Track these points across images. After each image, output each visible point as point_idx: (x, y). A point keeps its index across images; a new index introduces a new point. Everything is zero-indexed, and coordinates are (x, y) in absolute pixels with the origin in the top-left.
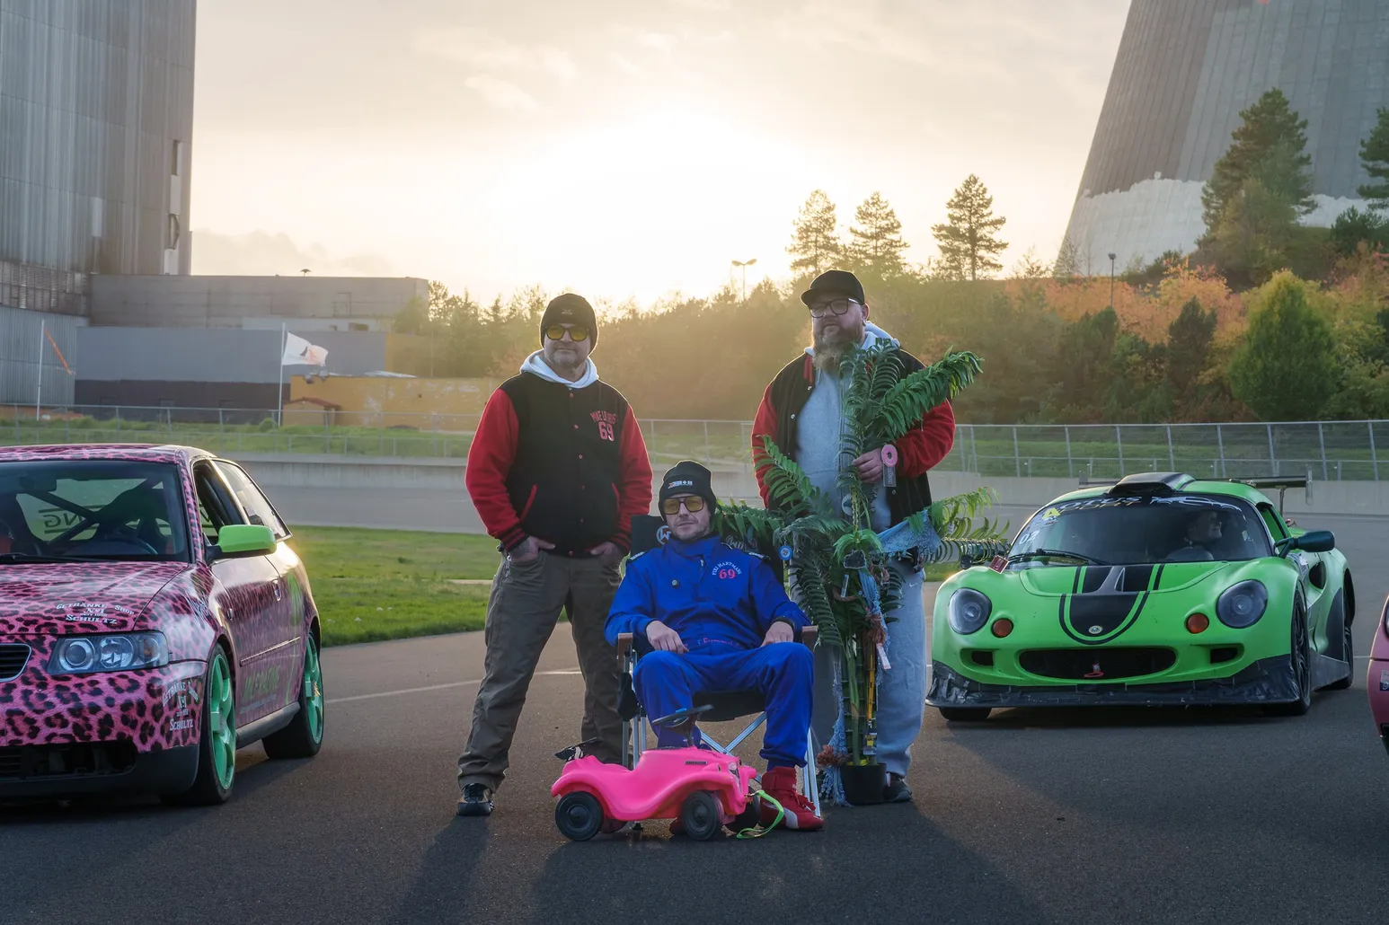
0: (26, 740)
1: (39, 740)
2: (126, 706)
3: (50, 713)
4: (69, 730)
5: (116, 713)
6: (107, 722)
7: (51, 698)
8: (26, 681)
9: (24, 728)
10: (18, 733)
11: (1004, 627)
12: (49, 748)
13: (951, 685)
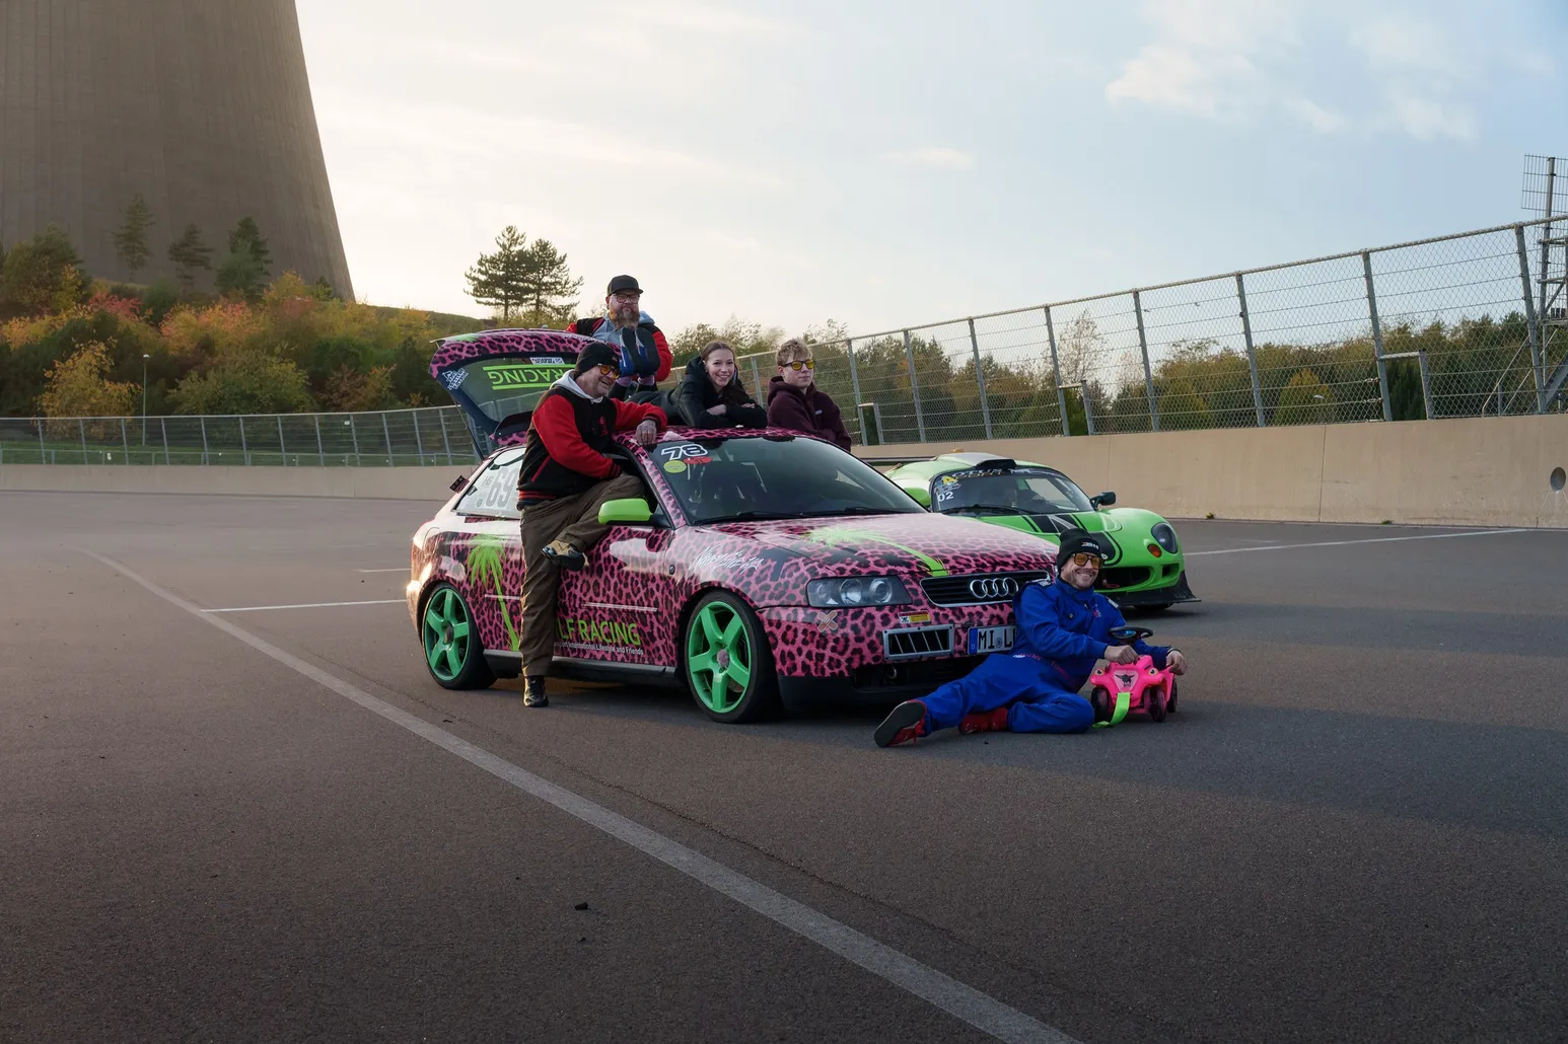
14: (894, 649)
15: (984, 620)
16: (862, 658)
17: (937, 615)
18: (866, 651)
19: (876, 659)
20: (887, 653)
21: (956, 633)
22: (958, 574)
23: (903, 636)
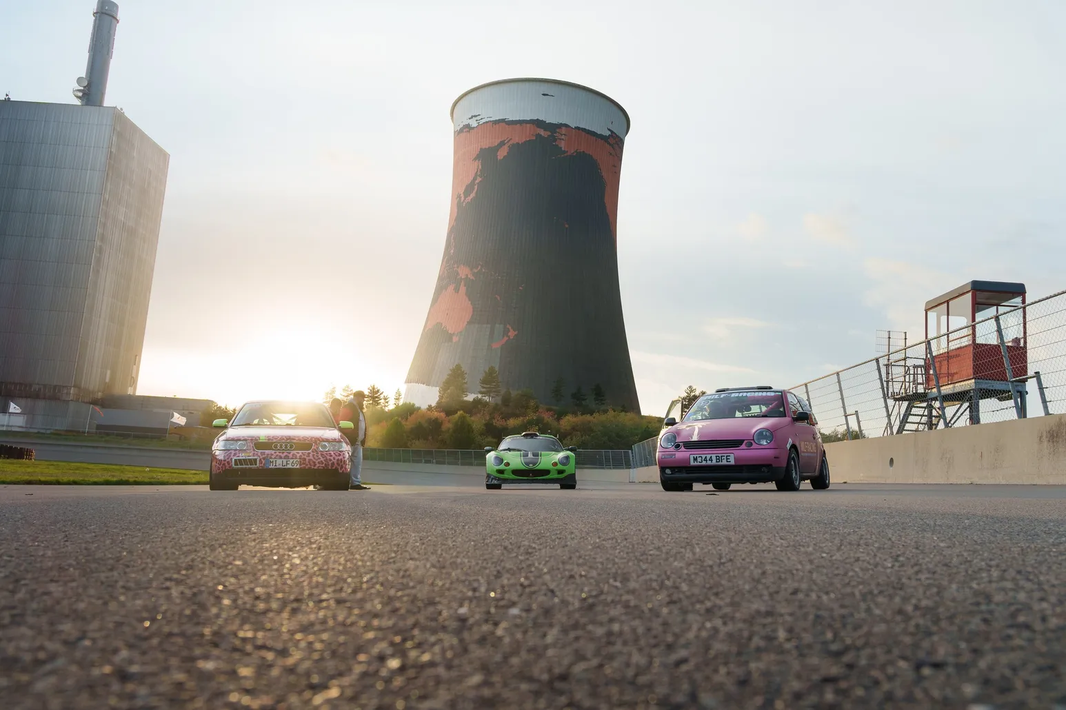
0: (313, 467)
1: (315, 468)
2: (338, 460)
3: (319, 460)
4: (323, 465)
5: (335, 461)
6: (333, 463)
7: (320, 457)
8: (313, 452)
9: (313, 464)
10: (310, 465)
11: (507, 464)
12: (318, 469)
13: (492, 479)
14: (236, 464)
15: (273, 457)
16: (225, 467)
17: (254, 454)
18: (226, 464)
19: (230, 467)
20: (233, 466)
21: (260, 460)
22: (270, 441)
23: (239, 460)
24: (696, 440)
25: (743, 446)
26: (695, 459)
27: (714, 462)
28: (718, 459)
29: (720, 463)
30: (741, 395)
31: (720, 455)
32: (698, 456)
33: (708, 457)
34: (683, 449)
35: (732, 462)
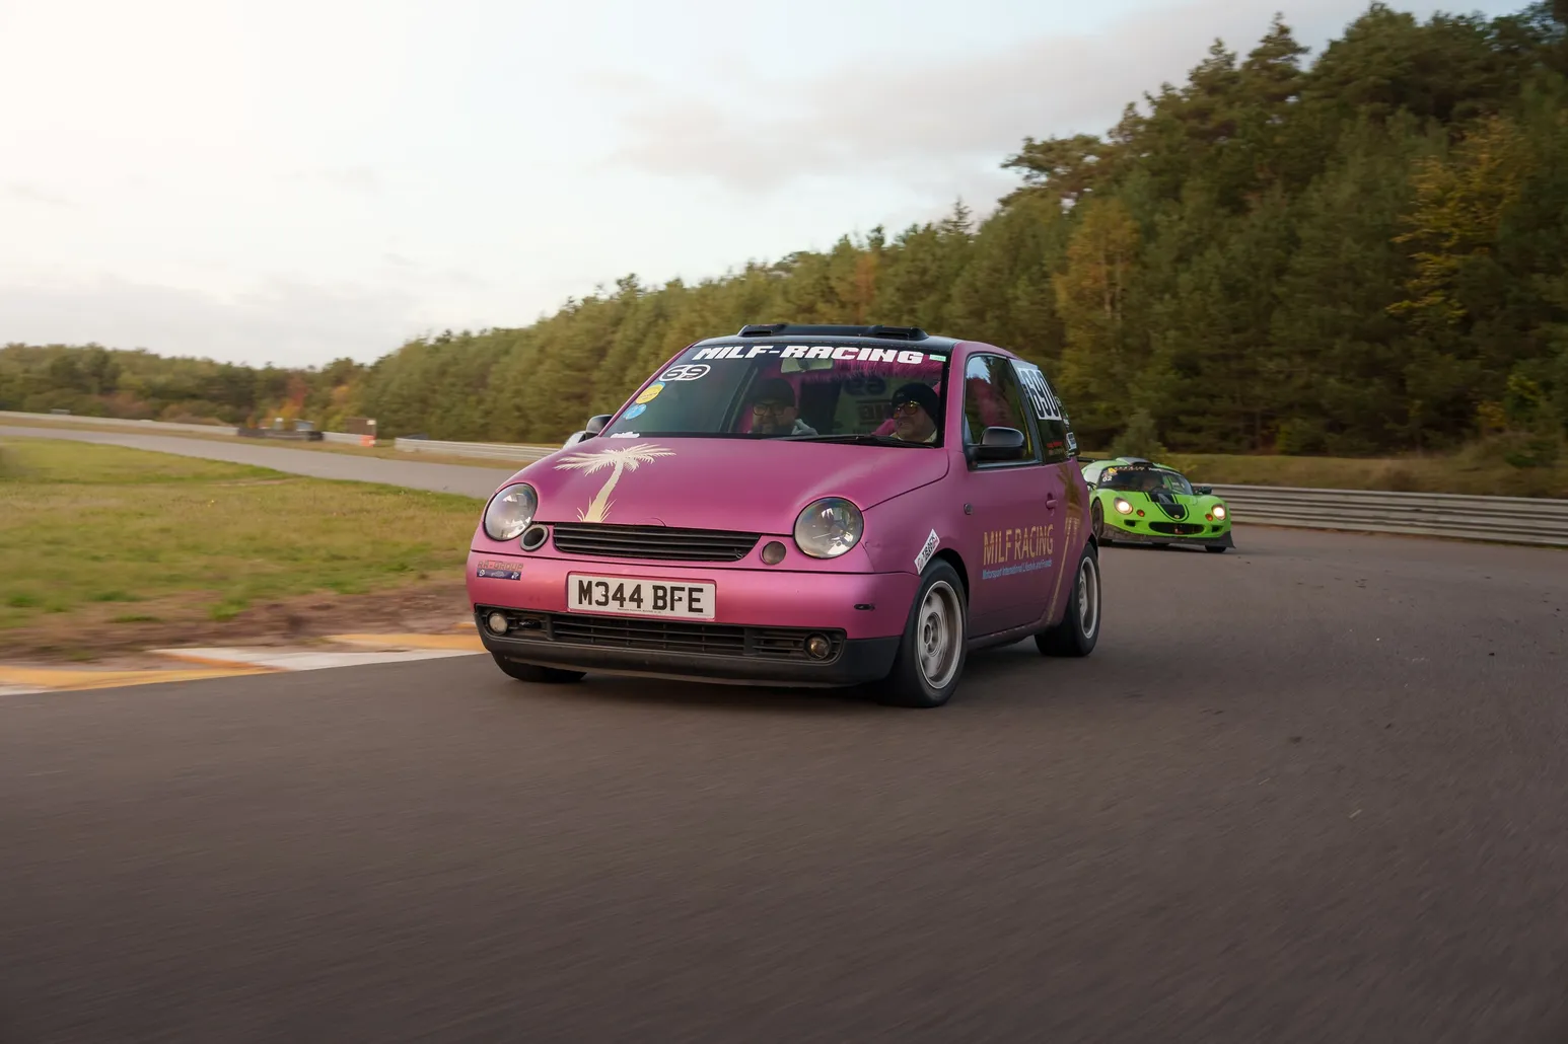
24: (598, 519)
25: (752, 559)
26: (585, 592)
27: (647, 609)
28: (662, 597)
29: (667, 613)
30: (813, 352)
31: (668, 585)
32: (595, 580)
33: (629, 587)
34: (549, 549)
35: (709, 614)
